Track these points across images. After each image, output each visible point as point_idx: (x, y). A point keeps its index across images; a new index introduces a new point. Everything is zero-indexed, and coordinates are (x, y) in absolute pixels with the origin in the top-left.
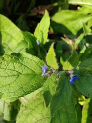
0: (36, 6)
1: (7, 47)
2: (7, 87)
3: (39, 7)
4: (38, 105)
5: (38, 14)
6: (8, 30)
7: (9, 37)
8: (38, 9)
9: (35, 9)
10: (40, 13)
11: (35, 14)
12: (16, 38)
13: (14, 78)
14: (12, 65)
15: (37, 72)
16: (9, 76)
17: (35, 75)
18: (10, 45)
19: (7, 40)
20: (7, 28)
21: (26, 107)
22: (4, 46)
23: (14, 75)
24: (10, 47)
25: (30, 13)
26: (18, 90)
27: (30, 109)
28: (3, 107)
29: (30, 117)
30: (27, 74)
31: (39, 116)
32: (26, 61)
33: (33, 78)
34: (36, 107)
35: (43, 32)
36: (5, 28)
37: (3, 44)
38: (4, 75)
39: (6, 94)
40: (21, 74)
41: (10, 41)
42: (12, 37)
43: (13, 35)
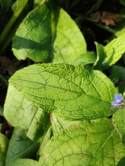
0: (101, 10)
1: (58, 52)
2: (65, 102)
3: (104, 13)
4: (79, 135)
5: (100, 21)
6: (67, 33)
7: (65, 41)
8: (101, 15)
9: (98, 13)
10: (103, 21)
11: (97, 21)
12: (76, 45)
13: (76, 95)
14: (80, 80)
15: (103, 98)
16: (70, 91)
17: (101, 100)
18: (64, 51)
19: (61, 44)
20: (66, 29)
21: (64, 132)
22: (56, 49)
23: (76, 92)
24: (62, 53)
25: (89, 16)
26: (77, 111)
27: (68, 137)
28: (30, 122)
29: (65, 146)
30: (92, 97)
31: (76, 149)
32: (96, 81)
33: (97, 103)
34: (76, 137)
35: (116, 51)
36: (64, 28)
37: (54, 46)
38: (65, 88)
39: (59, 110)
40: (85, 93)
41: (65, 46)
42: (69, 42)
43: (72, 41)
